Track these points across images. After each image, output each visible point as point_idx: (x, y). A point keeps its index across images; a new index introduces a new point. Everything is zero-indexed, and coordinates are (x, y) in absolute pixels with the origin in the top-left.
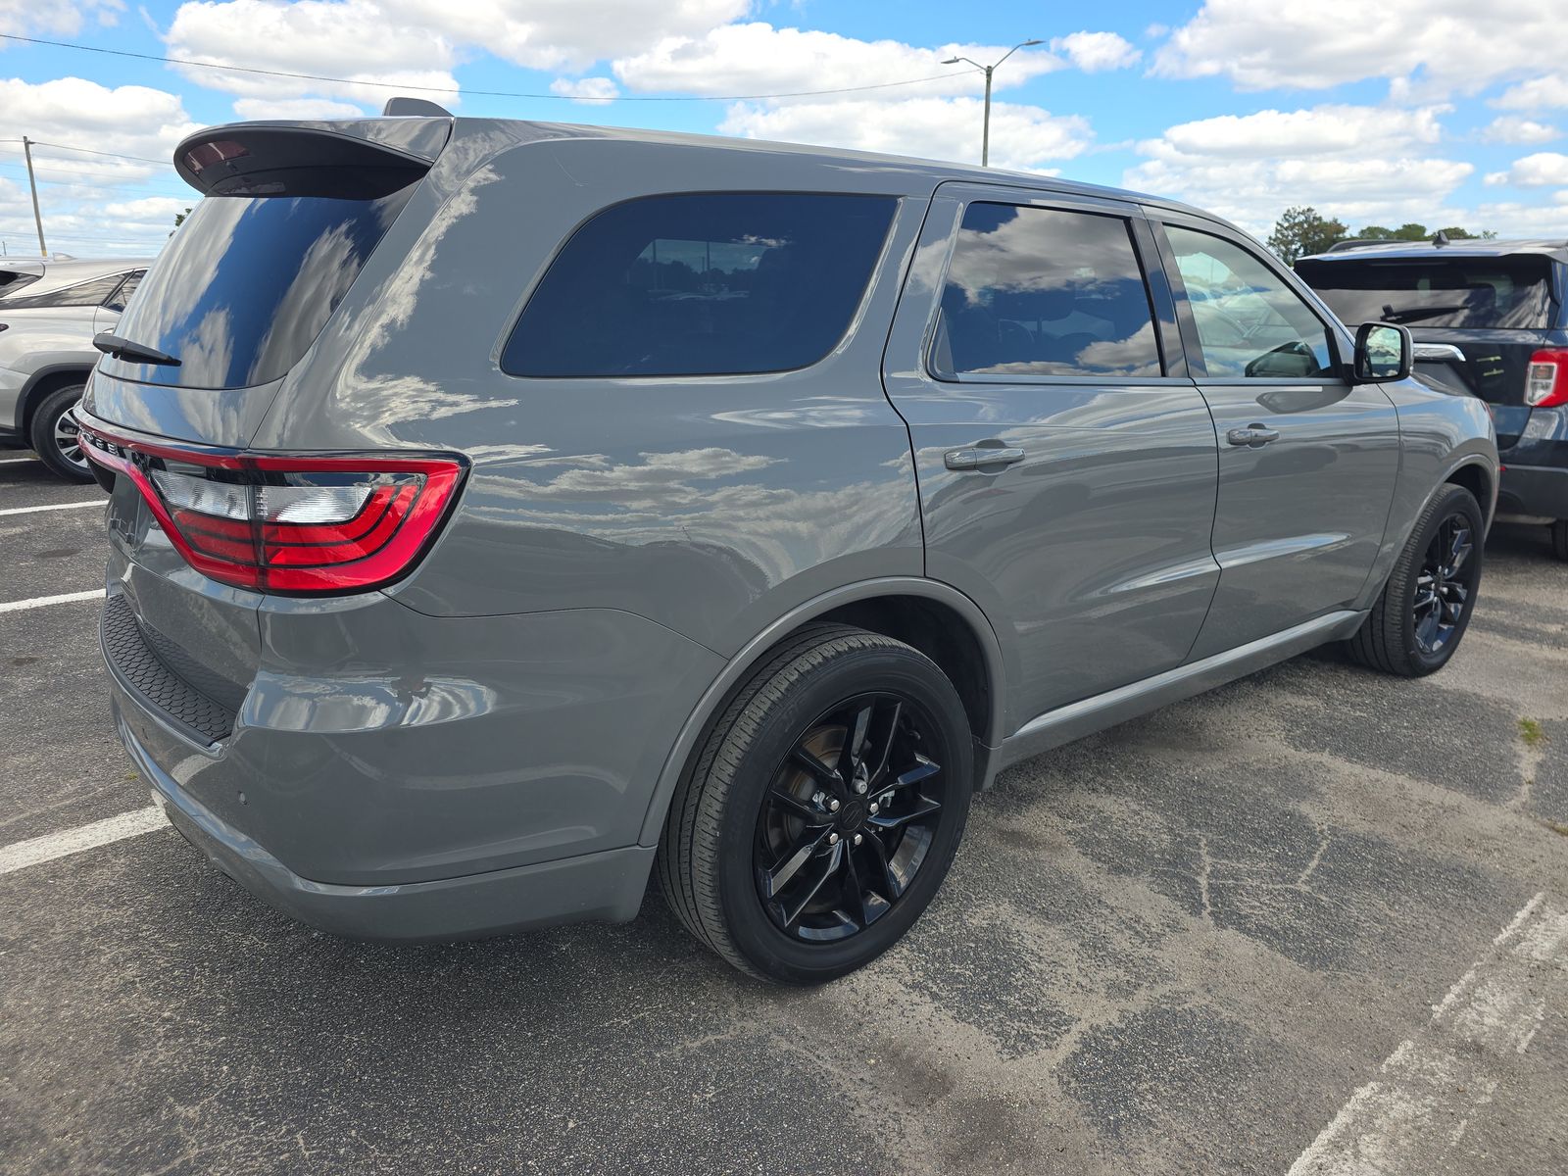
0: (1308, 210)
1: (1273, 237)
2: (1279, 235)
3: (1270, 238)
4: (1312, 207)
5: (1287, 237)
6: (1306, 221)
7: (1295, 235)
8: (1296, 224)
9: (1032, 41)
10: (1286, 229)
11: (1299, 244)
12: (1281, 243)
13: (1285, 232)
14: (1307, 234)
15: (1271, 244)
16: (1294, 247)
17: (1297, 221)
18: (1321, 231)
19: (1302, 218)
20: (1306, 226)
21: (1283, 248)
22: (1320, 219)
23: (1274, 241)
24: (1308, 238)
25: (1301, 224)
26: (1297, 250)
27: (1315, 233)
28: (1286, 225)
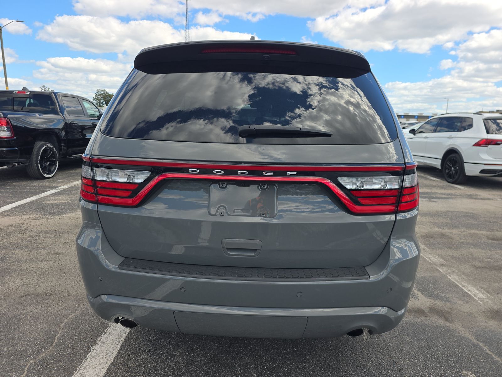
0: (104, 90)
1: (95, 97)
2: (96, 97)
3: (94, 98)
4: (105, 89)
5: (99, 98)
6: (104, 93)
7: (101, 97)
8: (101, 94)
9: (19, 20)
10: (98, 95)
11: (103, 100)
12: (97, 99)
13: (98, 97)
14: (105, 97)
15: (94, 100)
16: (102, 101)
17: (101, 93)
18: (109, 97)
19: (102, 92)
20: (104, 95)
21: (98, 101)
22: (108, 93)
23: (95, 99)
24: (105, 99)
25: (102, 94)
26: (103, 102)
27: (108, 97)
28: (98, 94)
